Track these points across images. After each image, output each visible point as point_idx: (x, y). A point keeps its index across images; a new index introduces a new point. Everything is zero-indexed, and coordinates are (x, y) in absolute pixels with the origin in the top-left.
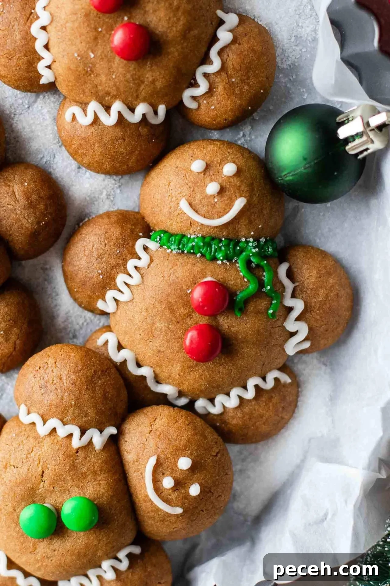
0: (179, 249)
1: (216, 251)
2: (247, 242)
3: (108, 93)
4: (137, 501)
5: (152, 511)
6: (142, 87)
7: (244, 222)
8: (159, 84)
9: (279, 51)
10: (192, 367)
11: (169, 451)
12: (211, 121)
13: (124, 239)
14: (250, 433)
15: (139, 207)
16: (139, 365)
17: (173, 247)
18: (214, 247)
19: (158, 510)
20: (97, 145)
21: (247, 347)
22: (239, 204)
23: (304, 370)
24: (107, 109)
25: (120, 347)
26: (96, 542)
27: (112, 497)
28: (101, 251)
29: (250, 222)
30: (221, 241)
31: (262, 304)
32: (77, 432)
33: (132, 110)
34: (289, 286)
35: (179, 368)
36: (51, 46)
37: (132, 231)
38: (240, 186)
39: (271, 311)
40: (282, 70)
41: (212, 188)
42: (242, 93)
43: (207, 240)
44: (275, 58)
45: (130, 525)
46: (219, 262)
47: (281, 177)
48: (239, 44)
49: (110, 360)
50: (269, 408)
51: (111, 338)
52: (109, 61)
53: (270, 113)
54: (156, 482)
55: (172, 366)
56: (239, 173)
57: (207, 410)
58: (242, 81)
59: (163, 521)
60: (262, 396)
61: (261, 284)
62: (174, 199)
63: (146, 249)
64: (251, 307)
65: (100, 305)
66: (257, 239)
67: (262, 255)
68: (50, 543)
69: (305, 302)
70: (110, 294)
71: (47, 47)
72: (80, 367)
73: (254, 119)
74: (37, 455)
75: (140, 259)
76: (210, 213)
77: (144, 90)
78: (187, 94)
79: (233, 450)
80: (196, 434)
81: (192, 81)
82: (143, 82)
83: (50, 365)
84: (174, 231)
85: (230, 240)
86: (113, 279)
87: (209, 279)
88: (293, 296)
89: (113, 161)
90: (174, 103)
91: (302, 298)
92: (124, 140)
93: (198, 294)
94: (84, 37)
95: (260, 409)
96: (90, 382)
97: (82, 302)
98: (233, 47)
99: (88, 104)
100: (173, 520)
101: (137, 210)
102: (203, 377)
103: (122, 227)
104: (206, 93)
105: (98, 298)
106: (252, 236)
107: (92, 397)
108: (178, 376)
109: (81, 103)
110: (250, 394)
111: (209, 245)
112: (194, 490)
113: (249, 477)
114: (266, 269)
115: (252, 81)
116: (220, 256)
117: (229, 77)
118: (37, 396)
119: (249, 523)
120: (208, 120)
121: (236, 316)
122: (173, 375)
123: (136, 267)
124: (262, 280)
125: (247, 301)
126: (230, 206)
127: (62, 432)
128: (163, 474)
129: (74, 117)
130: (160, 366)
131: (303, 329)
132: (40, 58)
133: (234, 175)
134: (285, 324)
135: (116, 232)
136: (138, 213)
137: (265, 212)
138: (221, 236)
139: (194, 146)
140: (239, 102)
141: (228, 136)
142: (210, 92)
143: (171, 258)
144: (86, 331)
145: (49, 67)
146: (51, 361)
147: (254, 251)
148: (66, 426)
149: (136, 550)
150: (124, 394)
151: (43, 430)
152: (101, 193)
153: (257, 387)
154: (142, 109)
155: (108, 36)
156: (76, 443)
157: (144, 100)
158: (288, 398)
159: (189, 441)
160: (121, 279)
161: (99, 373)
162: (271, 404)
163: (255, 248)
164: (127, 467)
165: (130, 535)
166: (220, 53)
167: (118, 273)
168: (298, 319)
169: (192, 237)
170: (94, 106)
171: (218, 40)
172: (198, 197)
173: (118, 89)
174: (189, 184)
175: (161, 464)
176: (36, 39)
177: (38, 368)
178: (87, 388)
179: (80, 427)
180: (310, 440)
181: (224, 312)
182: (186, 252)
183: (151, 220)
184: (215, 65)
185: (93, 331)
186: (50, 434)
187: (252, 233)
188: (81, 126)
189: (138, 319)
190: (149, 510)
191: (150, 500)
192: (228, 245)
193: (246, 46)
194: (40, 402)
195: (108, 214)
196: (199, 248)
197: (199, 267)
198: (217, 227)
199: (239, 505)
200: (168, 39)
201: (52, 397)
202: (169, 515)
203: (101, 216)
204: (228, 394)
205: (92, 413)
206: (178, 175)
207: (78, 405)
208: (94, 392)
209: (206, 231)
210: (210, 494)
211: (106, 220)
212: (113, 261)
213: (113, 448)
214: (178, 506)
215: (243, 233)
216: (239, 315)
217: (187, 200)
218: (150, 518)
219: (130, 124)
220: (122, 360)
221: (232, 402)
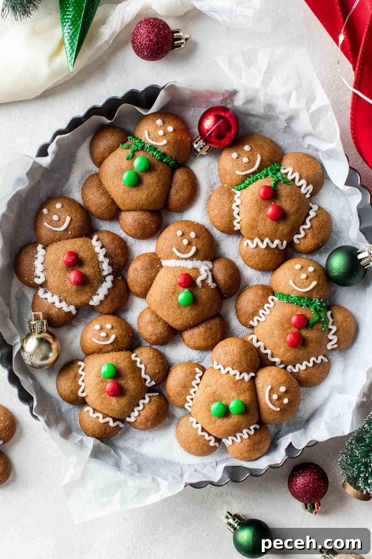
0: (287, 300)
1: (302, 302)
2: (316, 300)
3: (263, 235)
4: (261, 405)
5: (267, 409)
6: (278, 232)
7: (315, 291)
8: (285, 232)
9: (334, 224)
10: (288, 350)
11: (276, 383)
12: (305, 249)
13: (264, 295)
14: (309, 382)
15: (270, 283)
16: (265, 349)
17: (284, 300)
18: (302, 301)
19: (269, 408)
20: (257, 256)
21: (312, 343)
22: (314, 283)
23: (333, 358)
24: (262, 241)
25: (258, 341)
26: (242, 421)
27: (251, 401)
28: (254, 300)
29: (318, 292)
30: (305, 299)
31: (320, 326)
32: (238, 373)
33: (273, 243)
34: (331, 320)
35: (283, 350)
36: (240, 214)
37: (267, 292)
38: (315, 276)
39: (323, 329)
40: (334, 232)
41: (303, 276)
42: (318, 238)
43: (299, 297)
44: (332, 227)
45: (257, 415)
46: (304, 307)
47: (332, 273)
48: (318, 217)
49: (254, 346)
50: (318, 371)
51: (254, 337)
52: (265, 221)
53: (327, 249)
54: (270, 396)
55: (280, 349)
56: (315, 271)
57: (292, 370)
58: (319, 233)
59: (271, 414)
60: (315, 366)
61: (320, 318)
62: (287, 280)
63: (273, 300)
64: (315, 327)
65: (251, 322)
66: (319, 300)
67: (321, 306)
68: (222, 420)
69: (337, 328)
70: (256, 318)
71: (238, 214)
72: (242, 346)
73: (321, 252)
74: (220, 382)
75: (270, 304)
76: (302, 286)
77: (279, 234)
78: (296, 237)
79: (302, 389)
80: (288, 378)
81: (298, 232)
82: (278, 230)
83: (229, 345)
84: (285, 293)
85: (309, 299)
86: (258, 312)
87: (299, 313)
88: (332, 325)
89: (263, 264)
90: (290, 240)
91: (336, 326)
92: (268, 255)
93: (294, 319)
94: (255, 210)
95: (314, 371)
96: (246, 353)
97: (243, 322)
98: (316, 219)
99: (254, 239)
100: (275, 413)
101: (269, 285)
102: (292, 355)
103: (263, 290)
104: (304, 237)
105: (250, 319)
106: (318, 298)
107: (246, 359)
108: (282, 354)
109: (251, 239)
110: (311, 365)
111: (300, 300)
112: (286, 401)
113: (306, 402)
114: (322, 312)
115: (322, 233)
116: (304, 304)
117: (314, 231)
118: (222, 357)
119: (304, 422)
120: (303, 249)
121: (309, 330)
122: (280, 353)
123: (268, 307)
124: (321, 316)
125: (314, 324)
126: (310, 284)
127: (232, 373)
128: (273, 393)
129: (248, 244)
130: (275, 349)
131: (335, 339)
132: (235, 219)
133: (313, 272)
134: (328, 336)
135: (260, 292)
136: (269, 286)
137: (324, 288)
138: (305, 296)
139: (296, 259)
140: (317, 241)
141: (310, 257)
142: (305, 237)
143: (284, 304)
144: (242, 335)
145: (238, 223)
146: (229, 343)
147: (318, 304)
148: (234, 371)
149: (258, 427)
150: (258, 360)
151: (223, 372)
152: (254, 277)
153: (314, 361)
154: (277, 242)
155: (265, 210)
156: (238, 377)
157: (278, 239)
158: (326, 368)
159: (285, 380)
160: (261, 312)
161: (249, 350)
162: (319, 370)
163: (319, 303)
164: (258, 390)
165: (256, 420)
166: (310, 220)
167: (260, 310)
168: (333, 334)
169: (293, 296)
170: (257, 240)
171: (310, 215)
172: (297, 279)
173: (268, 233)
174: (294, 274)
175: (273, 389)
176: (234, 210)
177: (223, 346)
178: (244, 355)
179: (240, 372)
180: (333, 387)
181: (304, 328)
182: (290, 302)
183: (275, 288)
184: (308, 225)
185: (245, 335)
186: (227, 374)
187: (318, 297)
188: (251, 248)
189: (267, 328)
190: (265, 408)
191: (267, 404)
192: (307, 301)
193: (321, 218)
194: (223, 360)
195: (257, 286)
196: (296, 300)
197: (295, 308)
198: (304, 292)
199: (300, 414)
200: (290, 213)
201: (229, 358)
202: (274, 411)
203: (254, 286)
204: (302, 364)
205: (245, 366)
206: (289, 270)
207: (240, 362)
208: (247, 357)
209: (299, 294)
210: (291, 404)
211: (256, 287)
212: (258, 305)
213: (252, 382)
214: (278, 407)
215: (314, 296)
216: (310, 329)
217: (293, 280)
218: (265, 412)
219: (271, 248)
220: (259, 346)
221: (303, 367)
